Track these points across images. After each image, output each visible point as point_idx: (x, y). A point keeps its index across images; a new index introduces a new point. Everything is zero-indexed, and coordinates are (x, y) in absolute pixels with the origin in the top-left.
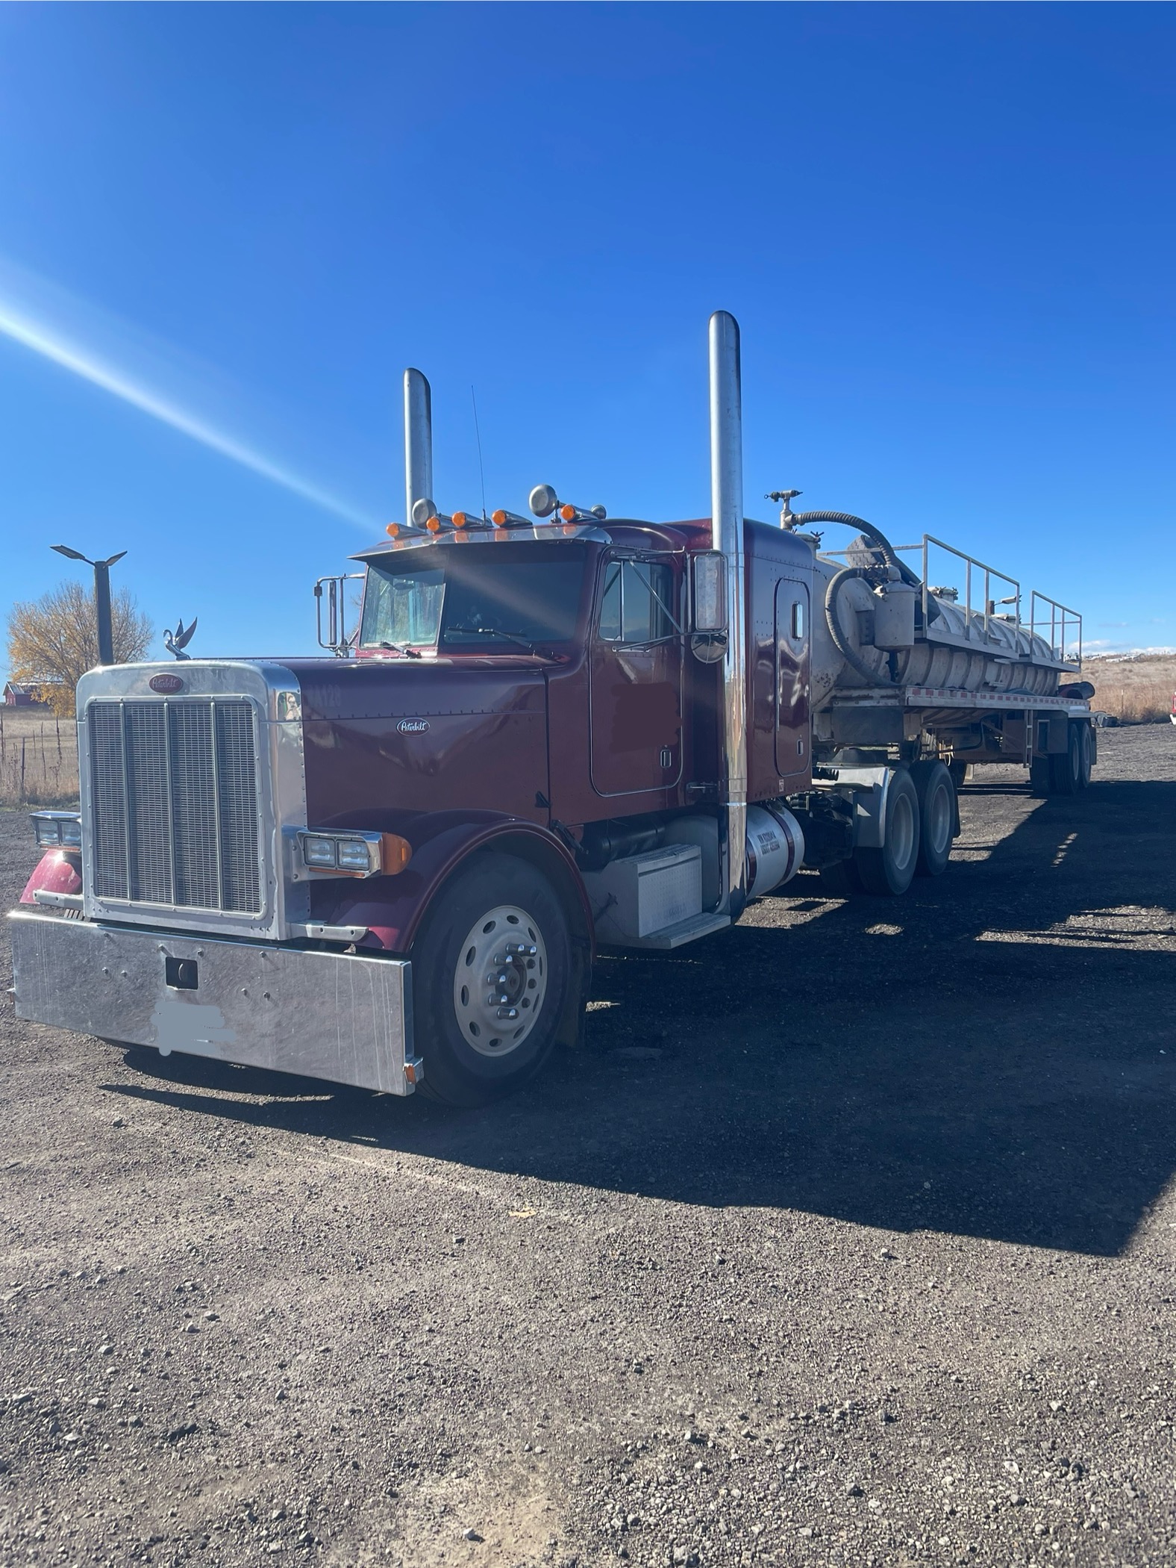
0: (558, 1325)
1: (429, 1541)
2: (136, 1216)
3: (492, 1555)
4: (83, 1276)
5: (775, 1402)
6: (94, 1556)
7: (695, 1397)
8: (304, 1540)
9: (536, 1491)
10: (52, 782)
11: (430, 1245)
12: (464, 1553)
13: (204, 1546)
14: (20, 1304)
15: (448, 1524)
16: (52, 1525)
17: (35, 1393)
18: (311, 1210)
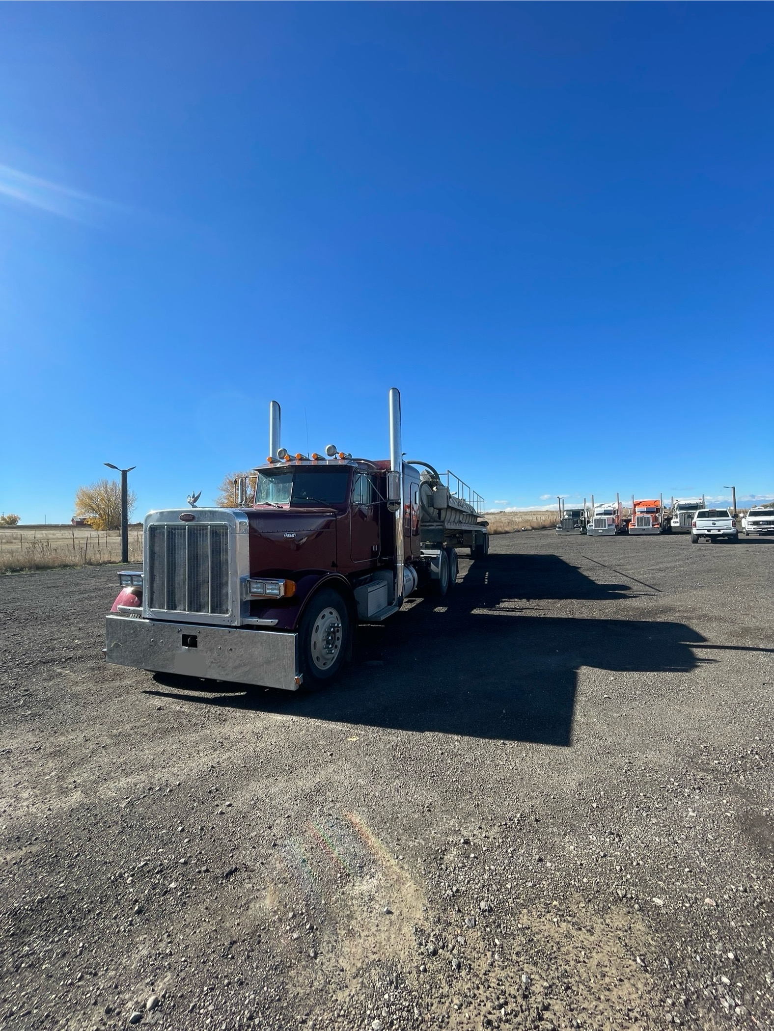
0: (387, 791)
1: (369, 918)
2: (178, 754)
3: (400, 921)
4: (160, 789)
5: (490, 819)
6: (202, 961)
7: (457, 820)
8: (310, 929)
9: (408, 881)
10: (98, 556)
11: (319, 758)
12: (387, 922)
13: (259, 942)
14: (131, 808)
15: (374, 906)
16: (174, 943)
17: (149, 860)
18: (261, 745)
